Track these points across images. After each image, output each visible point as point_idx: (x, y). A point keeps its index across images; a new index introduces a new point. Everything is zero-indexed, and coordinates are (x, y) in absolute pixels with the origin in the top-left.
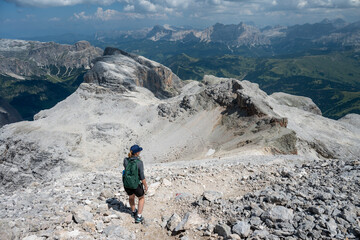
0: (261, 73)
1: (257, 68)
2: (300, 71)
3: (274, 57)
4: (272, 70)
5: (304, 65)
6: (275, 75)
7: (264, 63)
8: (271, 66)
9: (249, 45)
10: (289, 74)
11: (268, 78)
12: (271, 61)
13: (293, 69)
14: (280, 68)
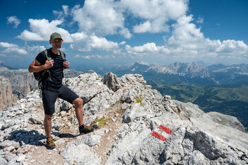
0: (208, 97)
1: (205, 93)
2: (238, 97)
3: (219, 86)
4: (217, 95)
5: (242, 94)
6: (220, 99)
7: (210, 90)
8: (216, 92)
9: (200, 77)
10: (230, 99)
11: (214, 101)
12: (216, 89)
13: (233, 95)
14: (223, 94)
